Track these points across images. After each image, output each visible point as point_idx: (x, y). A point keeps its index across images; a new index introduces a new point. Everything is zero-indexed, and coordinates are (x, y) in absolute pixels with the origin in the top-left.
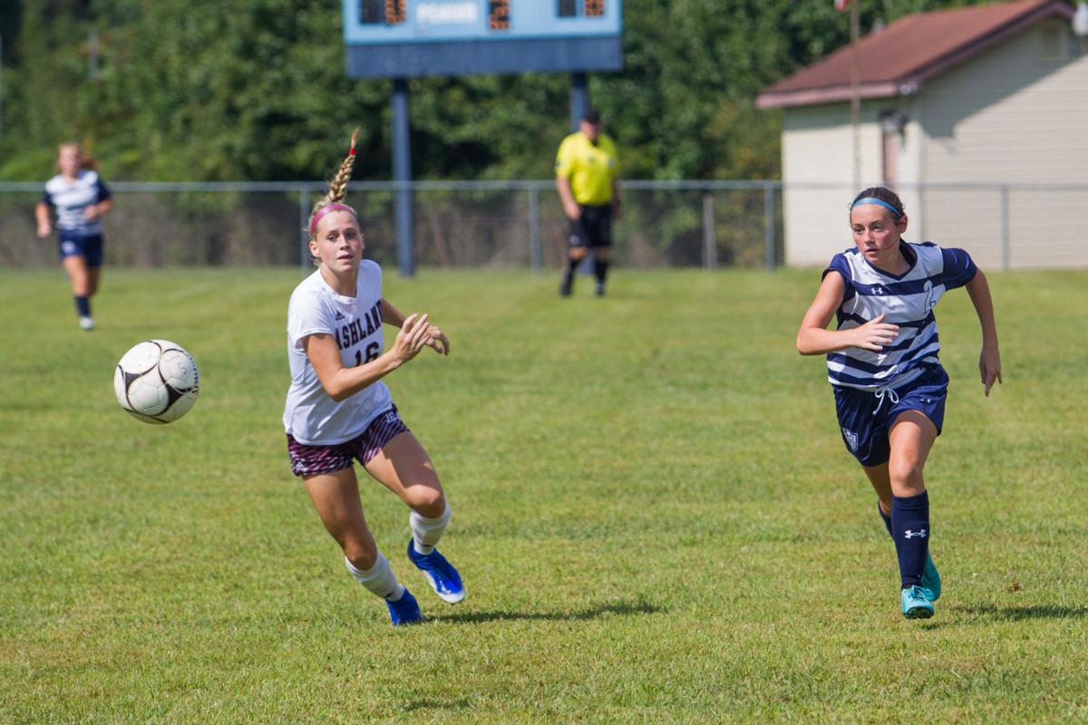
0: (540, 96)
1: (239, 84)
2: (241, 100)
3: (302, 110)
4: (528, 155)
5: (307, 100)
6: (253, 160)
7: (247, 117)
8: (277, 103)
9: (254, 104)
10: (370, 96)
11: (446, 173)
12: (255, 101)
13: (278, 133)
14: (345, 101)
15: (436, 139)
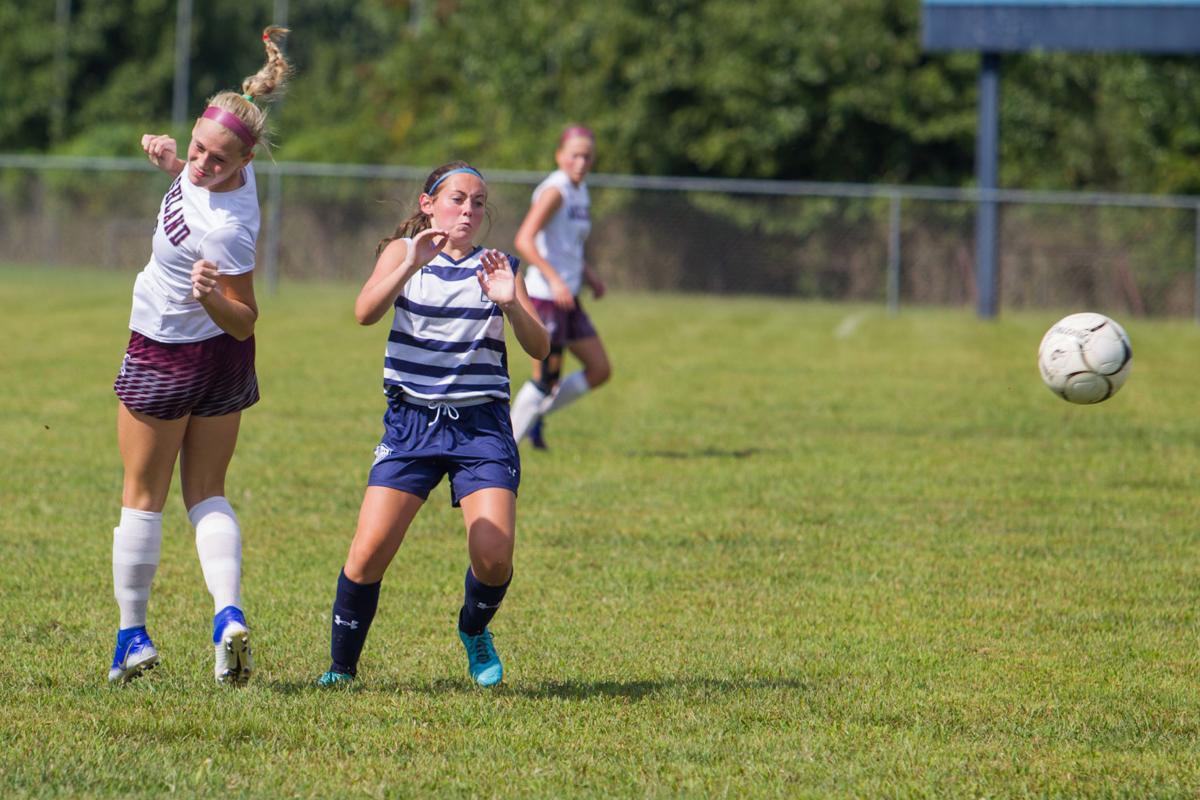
0: (1058, 81)
1: (631, 47)
2: (633, 70)
3: (717, 86)
4: (1030, 161)
5: (725, 74)
6: (644, 151)
7: (641, 91)
8: (684, 77)
9: (649, 75)
10: (814, 75)
11: (911, 178)
12: (651, 72)
13: (681, 119)
14: (780, 79)
15: (901, 135)
